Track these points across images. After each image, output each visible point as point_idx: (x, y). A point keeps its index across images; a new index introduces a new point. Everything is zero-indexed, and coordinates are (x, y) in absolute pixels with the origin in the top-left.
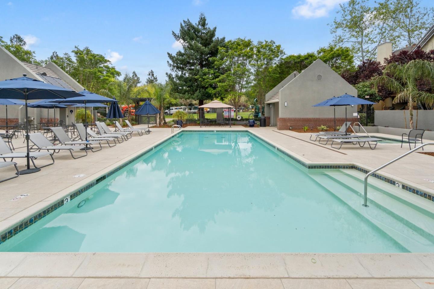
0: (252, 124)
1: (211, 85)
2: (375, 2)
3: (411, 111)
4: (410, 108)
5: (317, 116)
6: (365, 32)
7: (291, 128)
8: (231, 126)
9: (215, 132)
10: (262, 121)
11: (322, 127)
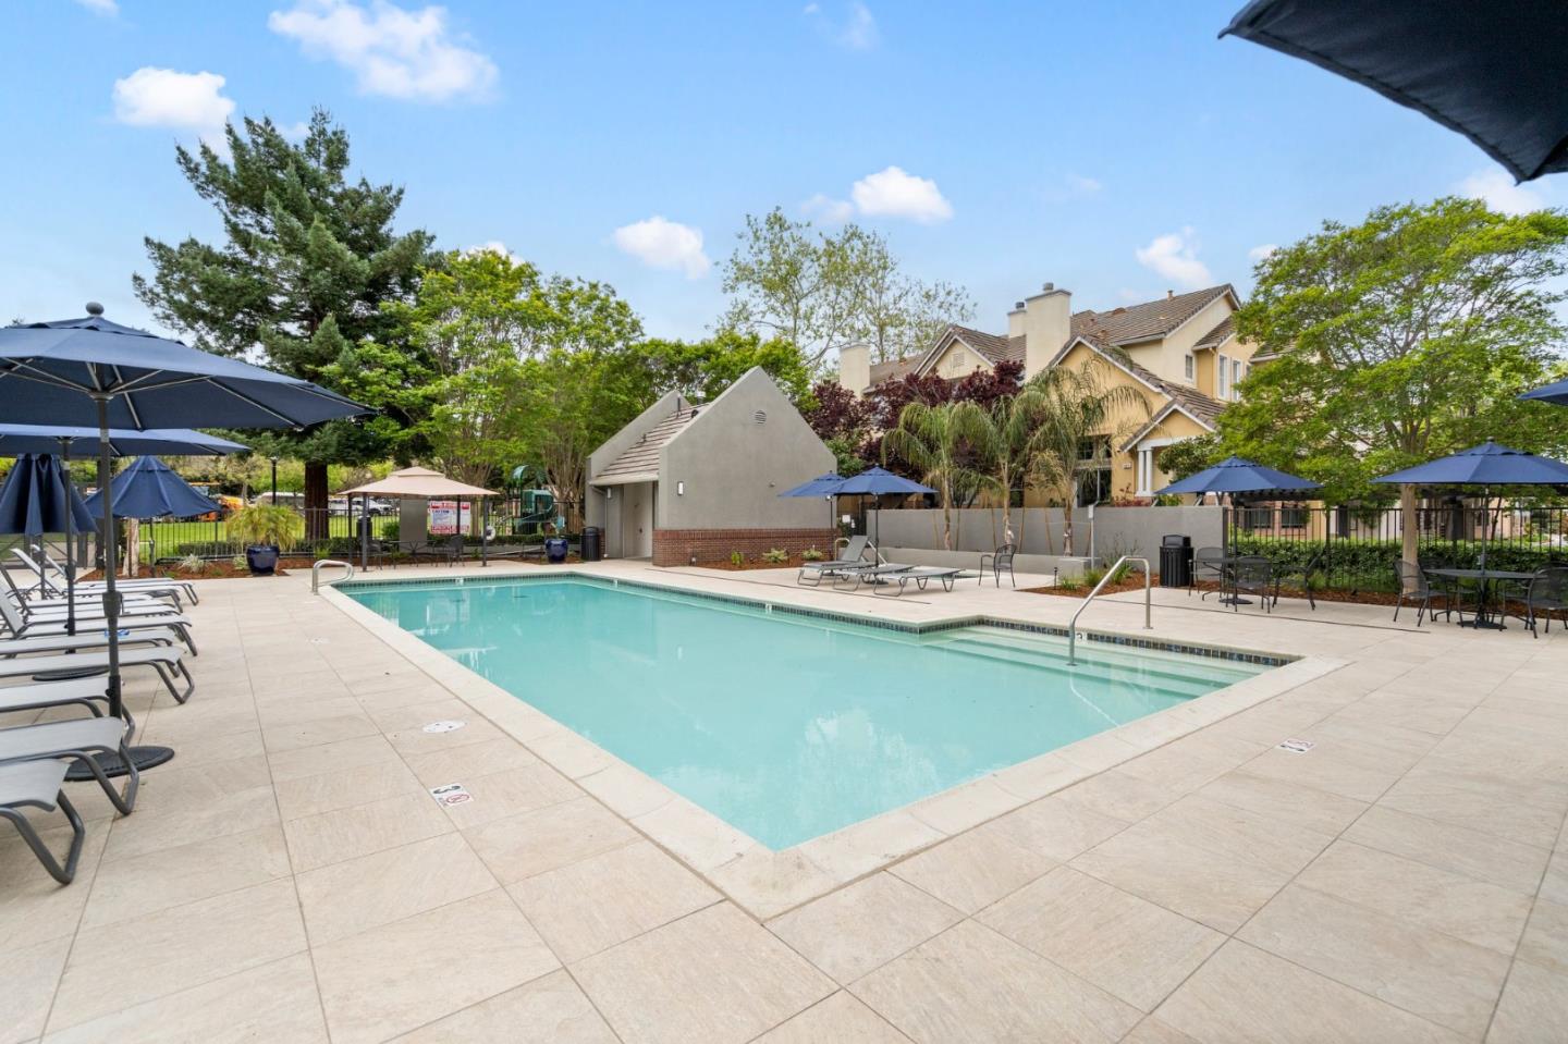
0: (557, 552)
1: (393, 412)
2: (821, 234)
3: (947, 511)
4: (945, 506)
5: (755, 525)
6: (803, 306)
7: (694, 560)
8: (488, 563)
9: (462, 581)
10: (590, 542)
11: (775, 552)
